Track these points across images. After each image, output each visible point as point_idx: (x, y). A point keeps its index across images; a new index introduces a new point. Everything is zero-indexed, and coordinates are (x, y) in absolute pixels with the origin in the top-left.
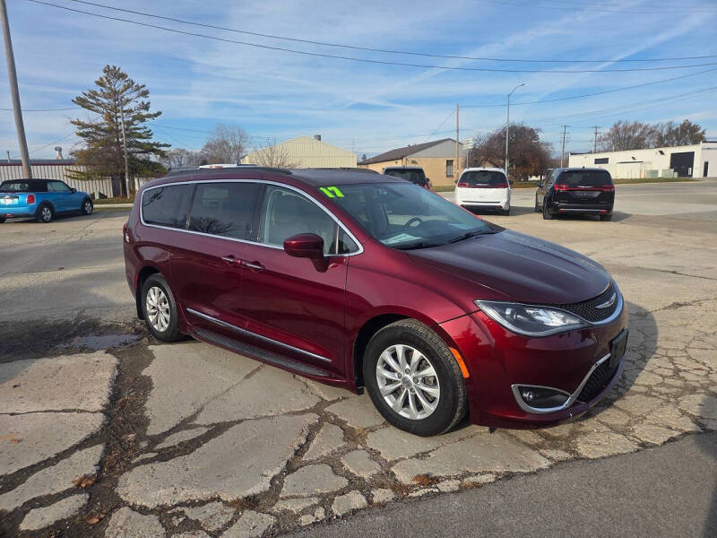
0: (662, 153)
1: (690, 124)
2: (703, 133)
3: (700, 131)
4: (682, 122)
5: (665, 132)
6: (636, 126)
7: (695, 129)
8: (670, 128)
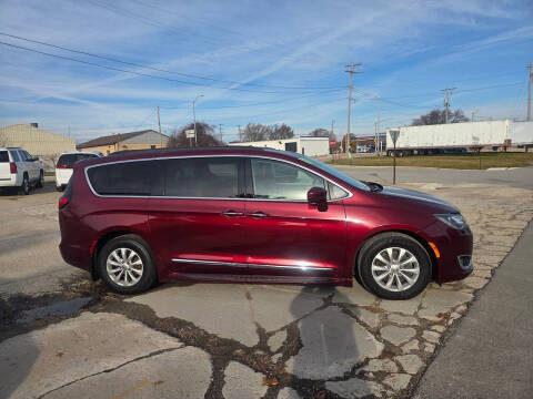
0: (280, 143)
1: (286, 126)
3: (291, 131)
4: (282, 125)
5: (274, 131)
6: (259, 127)
7: (288, 129)
8: (276, 128)
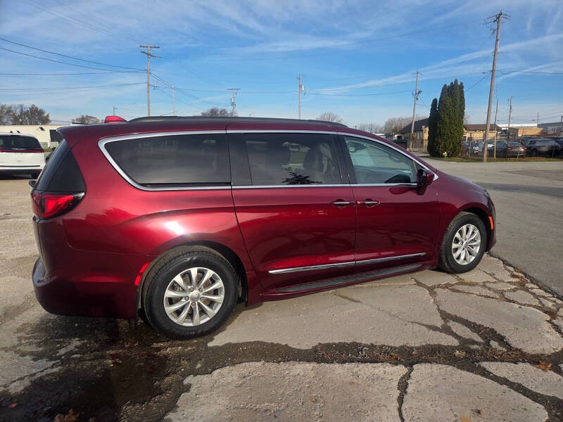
0: (42, 129)
1: (37, 109)
2: (48, 116)
3: (45, 115)
4: (30, 106)
5: (18, 112)
7: (41, 112)
8: (22, 110)
